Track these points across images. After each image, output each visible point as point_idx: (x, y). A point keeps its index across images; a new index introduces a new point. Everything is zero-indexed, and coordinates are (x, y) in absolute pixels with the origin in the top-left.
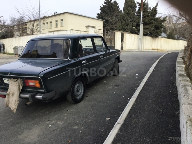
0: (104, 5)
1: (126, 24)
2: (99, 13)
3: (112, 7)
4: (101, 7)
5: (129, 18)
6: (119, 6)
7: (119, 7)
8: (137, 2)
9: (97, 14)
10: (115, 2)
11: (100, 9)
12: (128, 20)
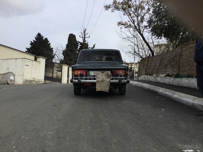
0: (35, 40)
1: (70, 60)
2: (29, 48)
3: (43, 43)
4: (31, 42)
5: (72, 55)
6: (50, 43)
7: (50, 45)
8: (79, 41)
9: (27, 48)
10: (46, 39)
11: (30, 44)
12: (71, 56)
